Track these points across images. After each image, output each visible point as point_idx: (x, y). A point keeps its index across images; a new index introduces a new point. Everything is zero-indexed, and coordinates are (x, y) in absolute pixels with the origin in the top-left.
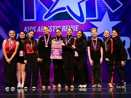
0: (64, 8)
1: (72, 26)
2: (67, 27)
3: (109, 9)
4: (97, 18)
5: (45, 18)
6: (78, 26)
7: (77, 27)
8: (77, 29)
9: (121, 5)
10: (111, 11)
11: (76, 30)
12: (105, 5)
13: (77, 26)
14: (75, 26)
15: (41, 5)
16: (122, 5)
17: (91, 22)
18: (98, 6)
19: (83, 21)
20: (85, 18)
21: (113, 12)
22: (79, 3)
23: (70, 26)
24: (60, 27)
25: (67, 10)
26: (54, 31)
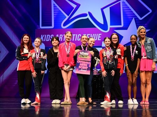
0: (85, 15)
1: (94, 34)
2: (89, 36)
3: (136, 16)
4: (122, 26)
5: (64, 25)
6: (101, 34)
7: (100, 36)
8: (100, 38)
9: (149, 11)
10: (138, 19)
11: (99, 40)
12: (132, 12)
13: (99, 34)
14: (97, 34)
15: (60, 11)
16: (151, 11)
17: (115, 31)
18: (123, 12)
19: (106, 30)
20: (109, 26)
21: (141, 19)
22: (102, 9)
23: (91, 35)
24: (80, 36)
25: (88, 17)
26: (73, 40)
